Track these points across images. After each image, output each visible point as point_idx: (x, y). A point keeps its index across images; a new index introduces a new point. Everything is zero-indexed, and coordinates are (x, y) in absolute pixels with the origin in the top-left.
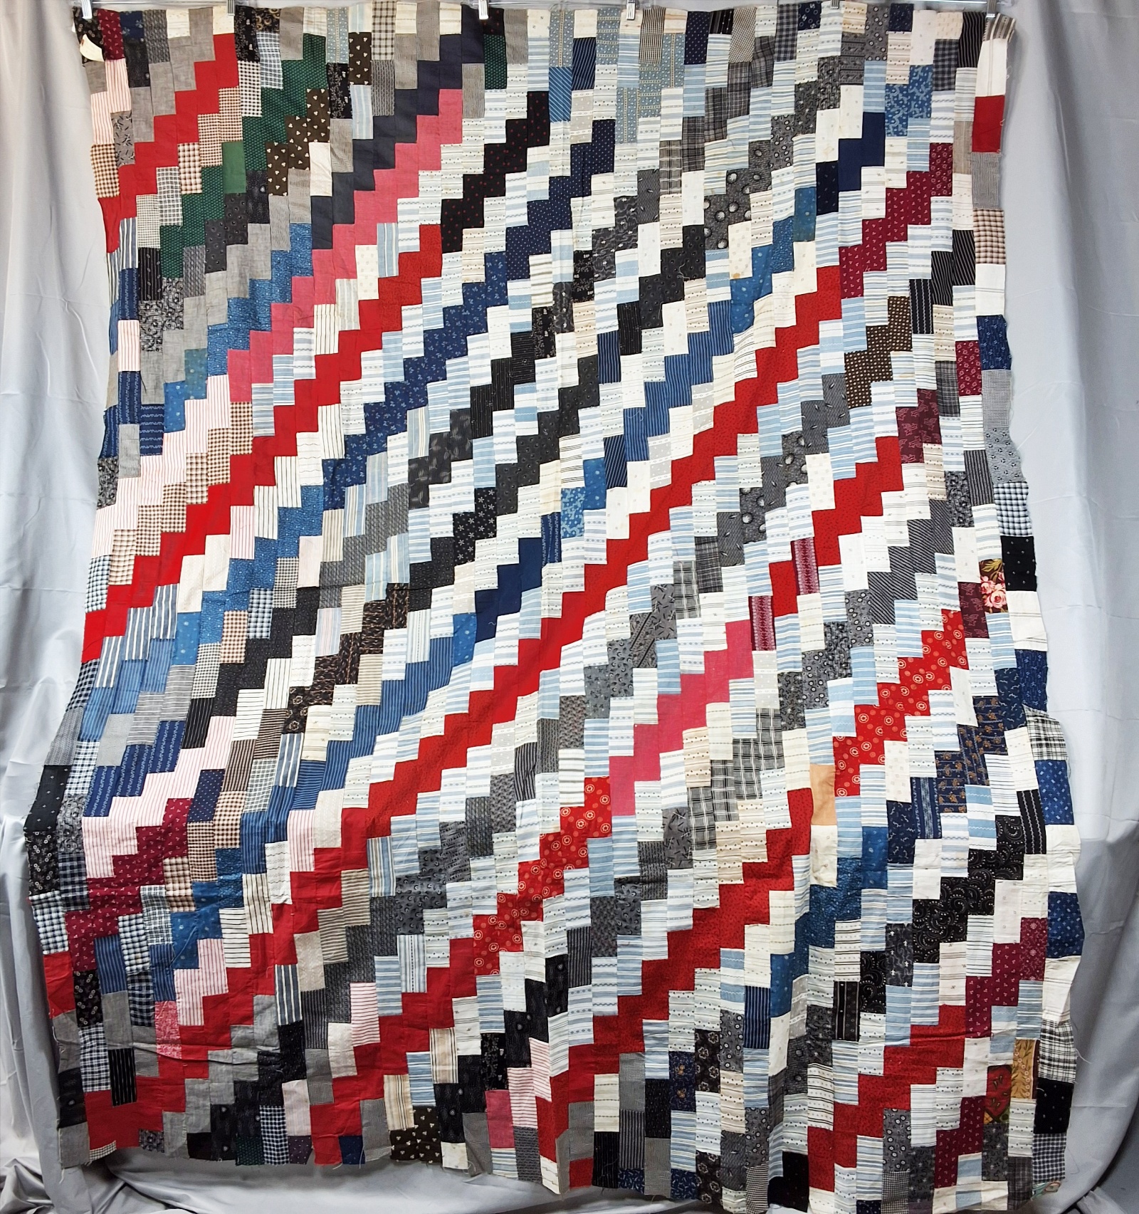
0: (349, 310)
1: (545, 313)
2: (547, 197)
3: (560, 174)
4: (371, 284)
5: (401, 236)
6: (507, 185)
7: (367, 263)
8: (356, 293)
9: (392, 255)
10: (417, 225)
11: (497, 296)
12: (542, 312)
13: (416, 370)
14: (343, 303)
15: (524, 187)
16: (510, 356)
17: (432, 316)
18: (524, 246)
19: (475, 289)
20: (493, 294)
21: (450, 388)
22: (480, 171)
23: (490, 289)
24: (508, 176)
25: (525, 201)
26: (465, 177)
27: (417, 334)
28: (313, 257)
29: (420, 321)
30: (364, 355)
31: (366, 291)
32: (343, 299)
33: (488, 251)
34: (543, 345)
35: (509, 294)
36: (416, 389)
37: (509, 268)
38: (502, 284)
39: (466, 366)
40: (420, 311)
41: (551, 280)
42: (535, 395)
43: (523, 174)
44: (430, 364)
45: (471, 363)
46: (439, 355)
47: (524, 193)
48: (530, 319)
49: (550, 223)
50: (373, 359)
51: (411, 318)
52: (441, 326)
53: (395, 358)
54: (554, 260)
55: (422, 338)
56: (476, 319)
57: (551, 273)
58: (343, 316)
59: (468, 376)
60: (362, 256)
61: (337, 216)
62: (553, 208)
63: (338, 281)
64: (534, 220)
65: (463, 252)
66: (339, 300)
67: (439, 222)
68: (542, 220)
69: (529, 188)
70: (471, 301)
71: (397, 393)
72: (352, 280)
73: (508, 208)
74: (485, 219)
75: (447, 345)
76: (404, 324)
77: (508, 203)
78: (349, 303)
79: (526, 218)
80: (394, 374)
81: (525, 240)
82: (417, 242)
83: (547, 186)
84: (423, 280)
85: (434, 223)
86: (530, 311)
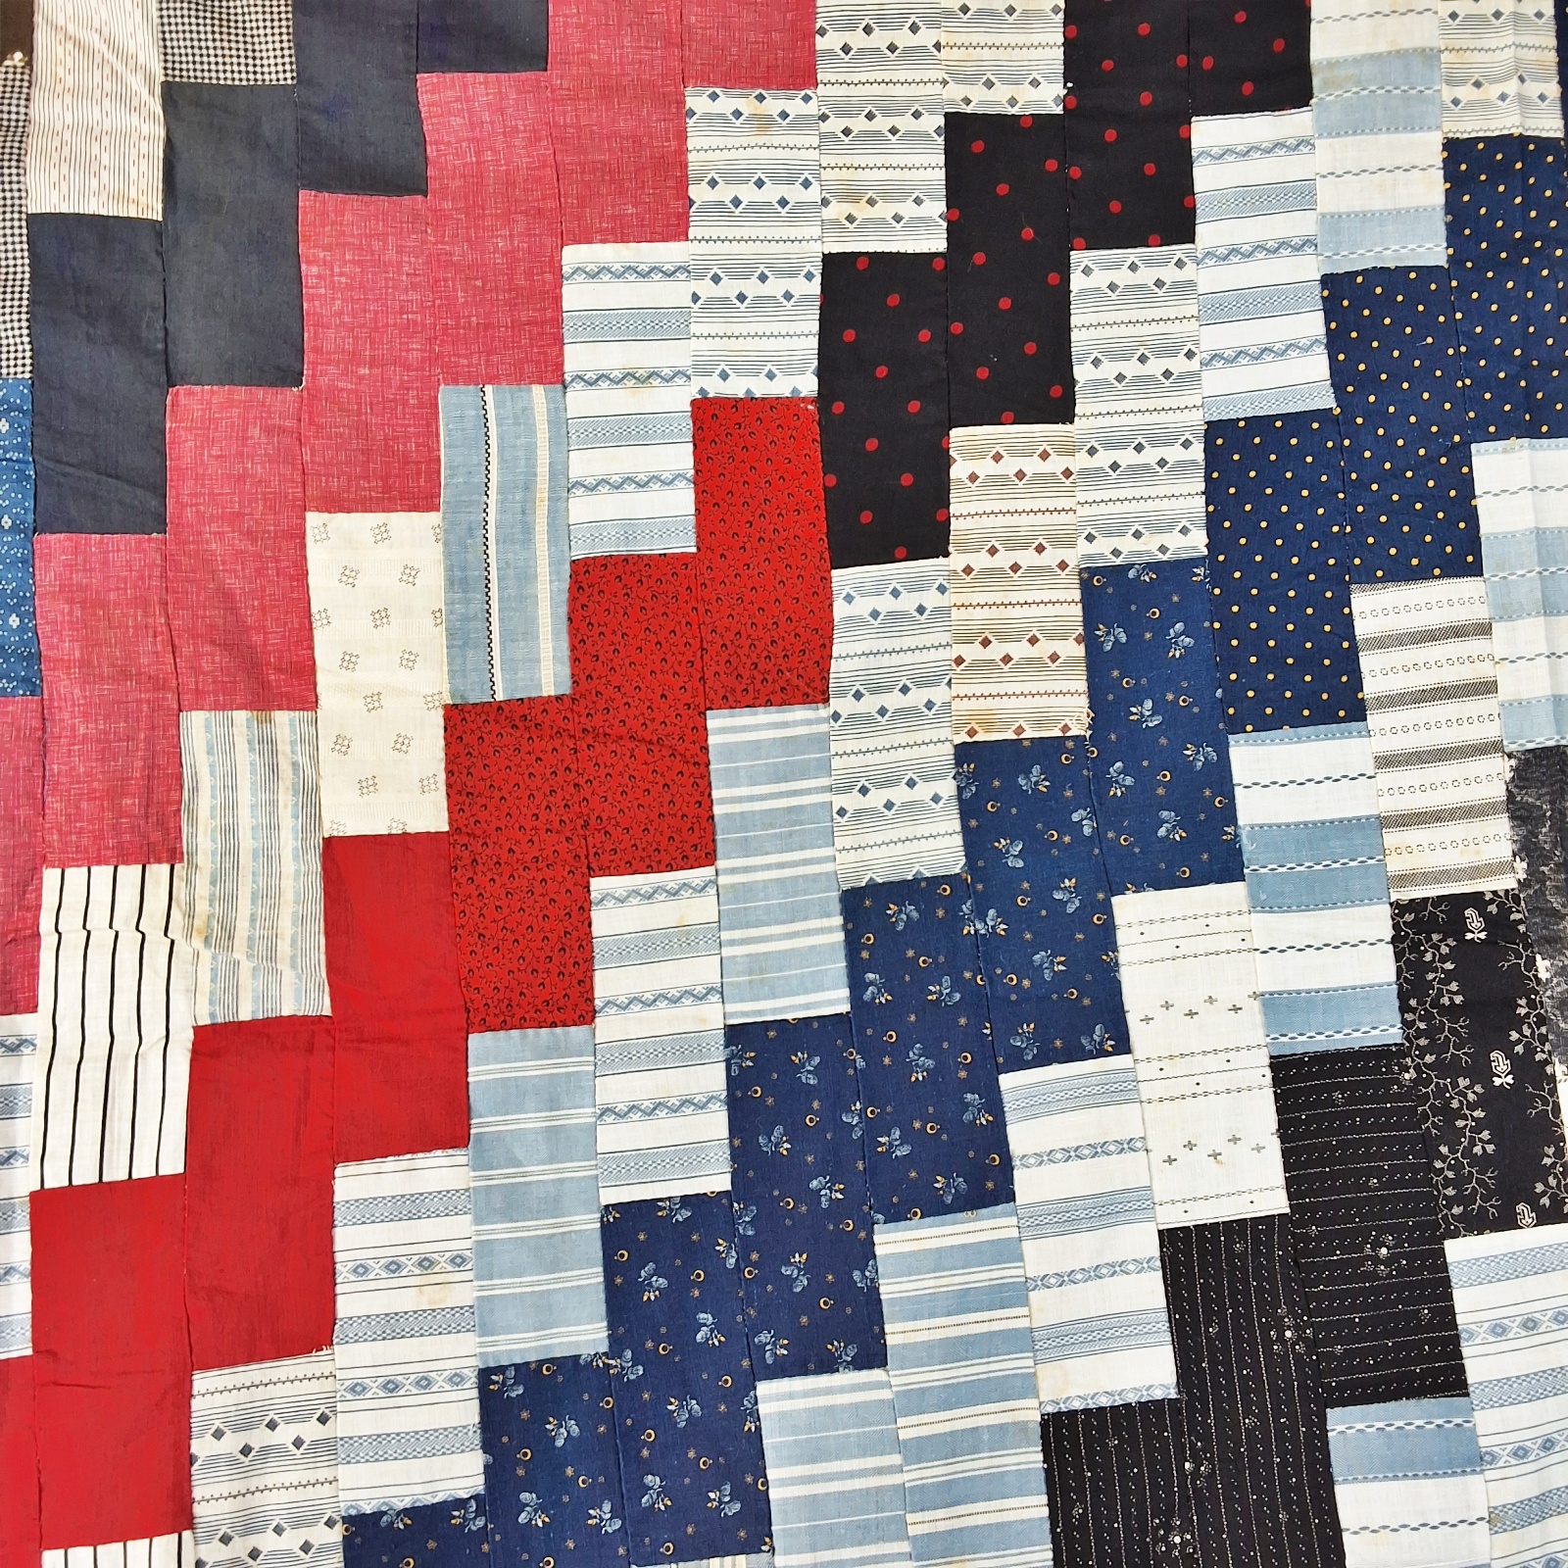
0: (268, 896)
1: (1476, 929)
2: (1434, 251)
3: (1506, 122)
4: (401, 744)
5: (582, 464)
6: (1205, 178)
7: (381, 616)
8: (310, 798)
9: (527, 577)
10: (678, 399)
11: (1168, 827)
12: (1458, 927)
13: (680, 1284)
14: (229, 853)
15: (1300, 195)
16: (1277, 1203)
17: (775, 940)
18: (1317, 529)
19: (1034, 779)
20: (1141, 808)
21: (911, 1428)
22: (1047, 96)
23: (1121, 780)
24: (1207, 132)
25: (1309, 269)
26: (960, 128)
27: (680, 1050)
28: (47, 577)
29: (703, 970)
30: (352, 1182)
31: (368, 785)
32: (229, 832)
33: (1102, 551)
34: (1484, 1145)
35: (1244, 817)
36: (683, 1411)
37: (1234, 660)
38: (1198, 756)
39: (1010, 1273)
40: (703, 909)
41: (1491, 731)
42: (1477, 1492)
43: (1293, 123)
44: (771, 1245)
45: (1040, 1256)
46: (828, 1192)
47: (1299, 224)
48: (1382, 967)
49: (1466, 399)
50: (411, 1207)
51: (650, 947)
52: (835, 1000)
53: (553, 1202)
54: (1508, 612)
55: (713, 1078)
56: (1050, 964)
57: (1488, 687)
58: (221, 936)
59: (1023, 1340)
60: (349, 576)
61: (193, 338)
62: (1476, 313)
63: (197, 727)
64: (1367, 382)
65: (956, 560)
66: (201, 835)
67: (808, 385)
68: (1421, 379)
69: (1330, 198)
70: (1013, 853)
71: (564, 1432)
72: (282, 718)
73: (1222, 308)
74: (1082, 372)
75: (874, 1128)
76: (606, 984)
77: (1210, 279)
78: (268, 856)
79: (1317, 367)
80: (544, 1311)
81: (1322, 495)
82: (682, 501)
83: (1431, 190)
84: (715, 721)
85: (781, 388)
86: (1379, 922)
